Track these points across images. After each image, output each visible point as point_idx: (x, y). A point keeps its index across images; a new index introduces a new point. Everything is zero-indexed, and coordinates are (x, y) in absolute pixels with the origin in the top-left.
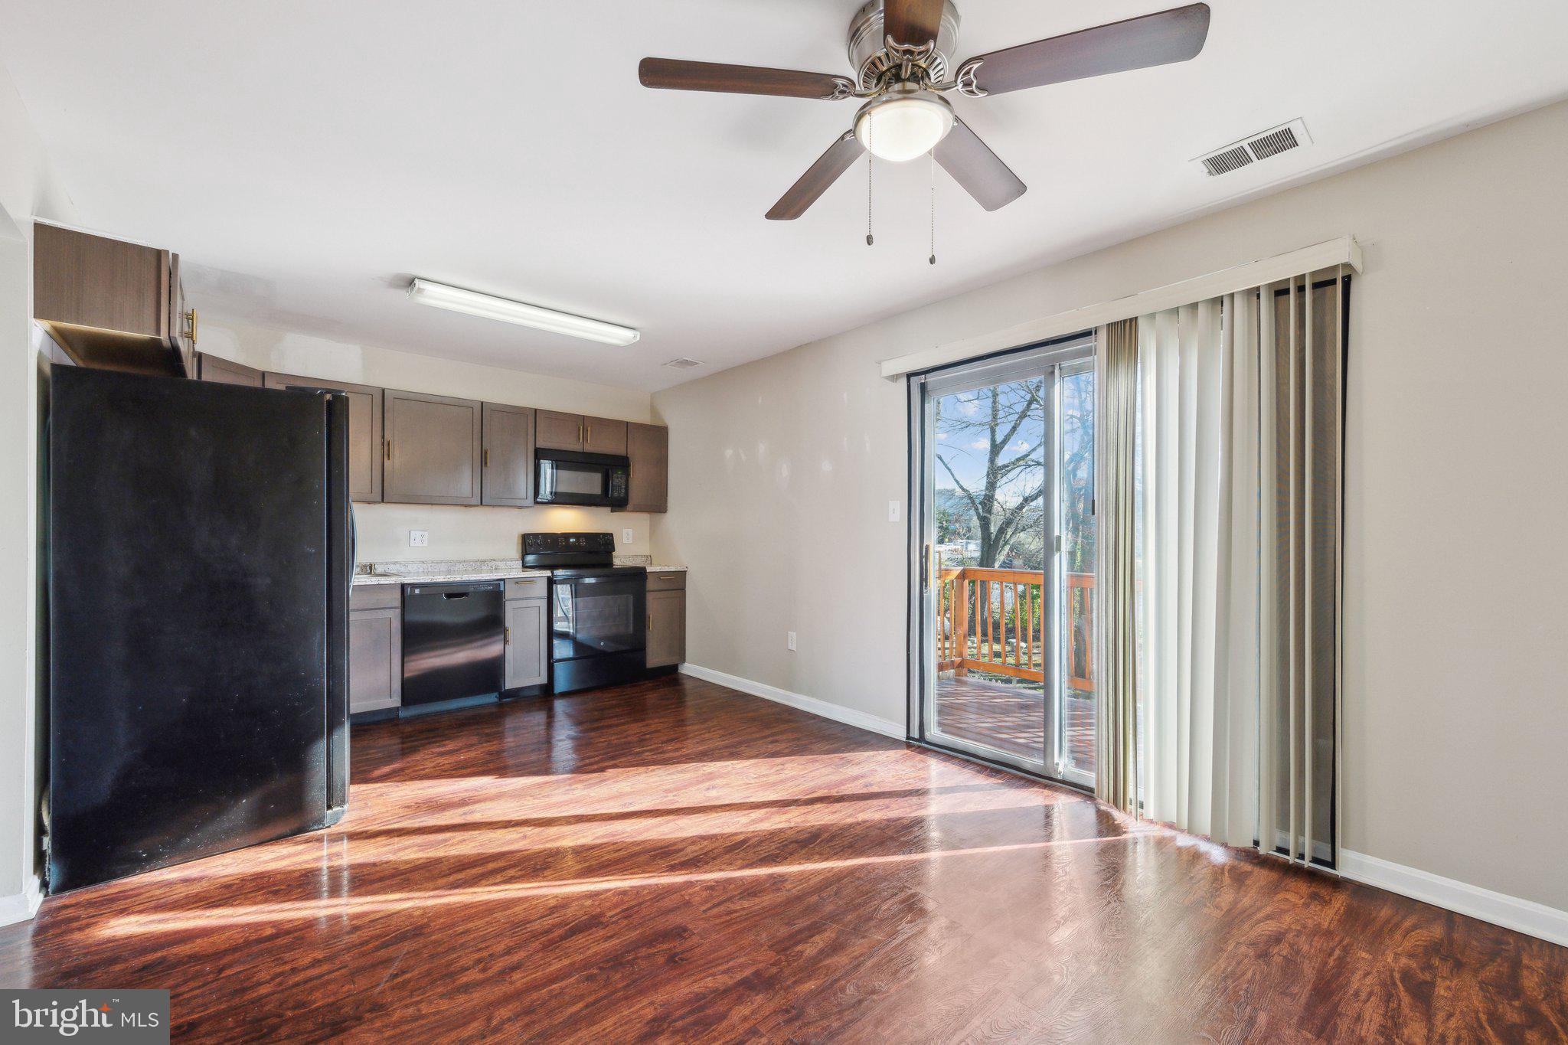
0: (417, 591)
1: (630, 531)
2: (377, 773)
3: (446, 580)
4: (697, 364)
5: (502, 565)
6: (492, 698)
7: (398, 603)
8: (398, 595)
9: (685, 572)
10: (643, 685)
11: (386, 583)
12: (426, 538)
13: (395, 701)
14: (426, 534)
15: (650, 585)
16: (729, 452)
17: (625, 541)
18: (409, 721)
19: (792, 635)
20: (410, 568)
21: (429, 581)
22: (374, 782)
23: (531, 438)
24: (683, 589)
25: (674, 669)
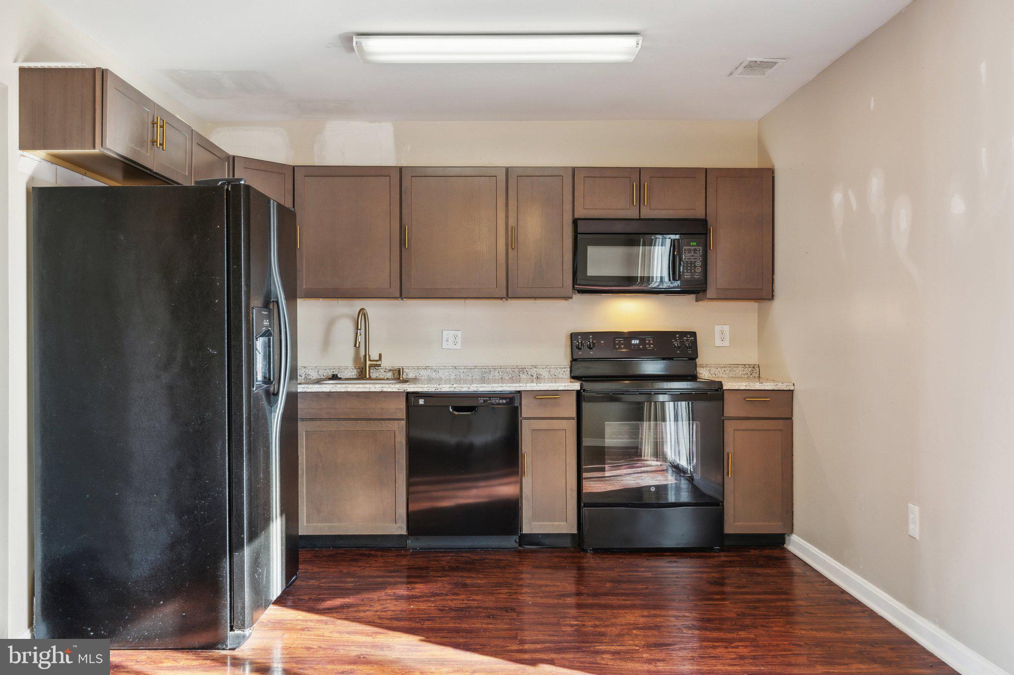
0: (421, 402)
1: (726, 328)
2: (329, 604)
3: (452, 390)
4: (775, 63)
5: (545, 374)
6: (511, 542)
7: (403, 415)
8: (403, 405)
9: (791, 392)
10: (718, 556)
11: (389, 390)
12: (459, 340)
13: (400, 528)
14: (459, 334)
15: (731, 408)
16: (837, 198)
17: (718, 343)
18: (416, 553)
19: (914, 511)
20: (442, 374)
21: (433, 390)
22: (317, 613)
23: (568, 207)
24: (789, 419)
25: (778, 541)
